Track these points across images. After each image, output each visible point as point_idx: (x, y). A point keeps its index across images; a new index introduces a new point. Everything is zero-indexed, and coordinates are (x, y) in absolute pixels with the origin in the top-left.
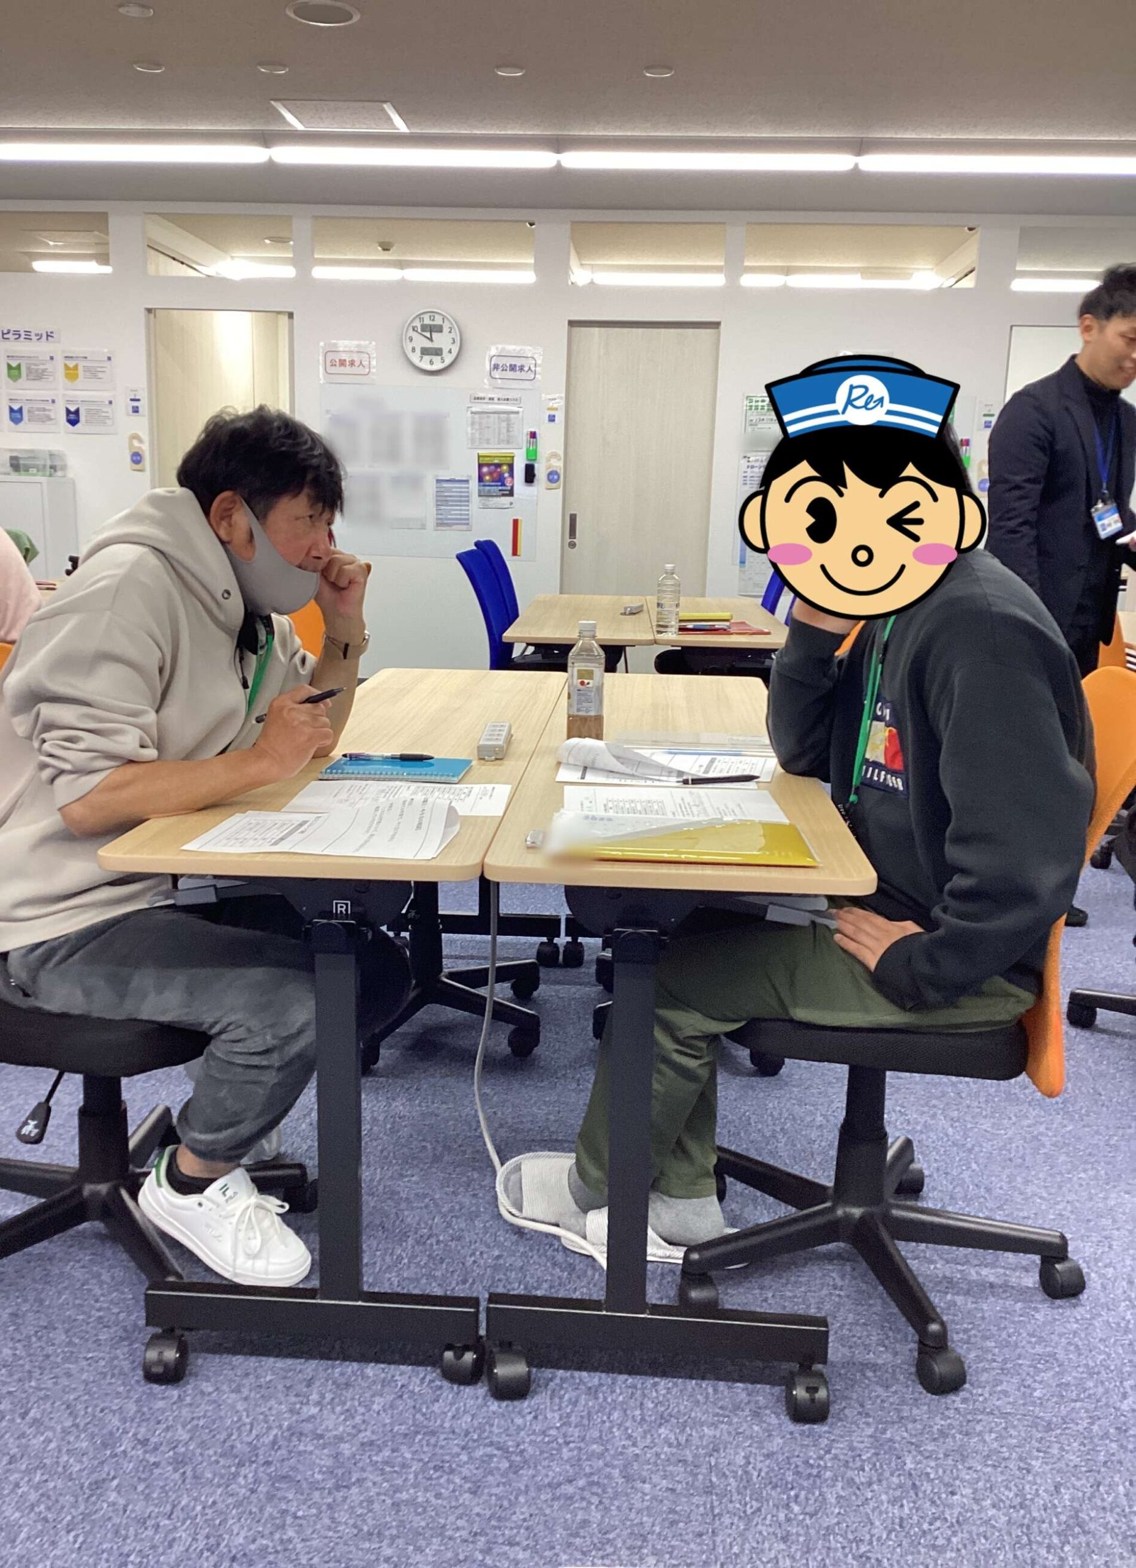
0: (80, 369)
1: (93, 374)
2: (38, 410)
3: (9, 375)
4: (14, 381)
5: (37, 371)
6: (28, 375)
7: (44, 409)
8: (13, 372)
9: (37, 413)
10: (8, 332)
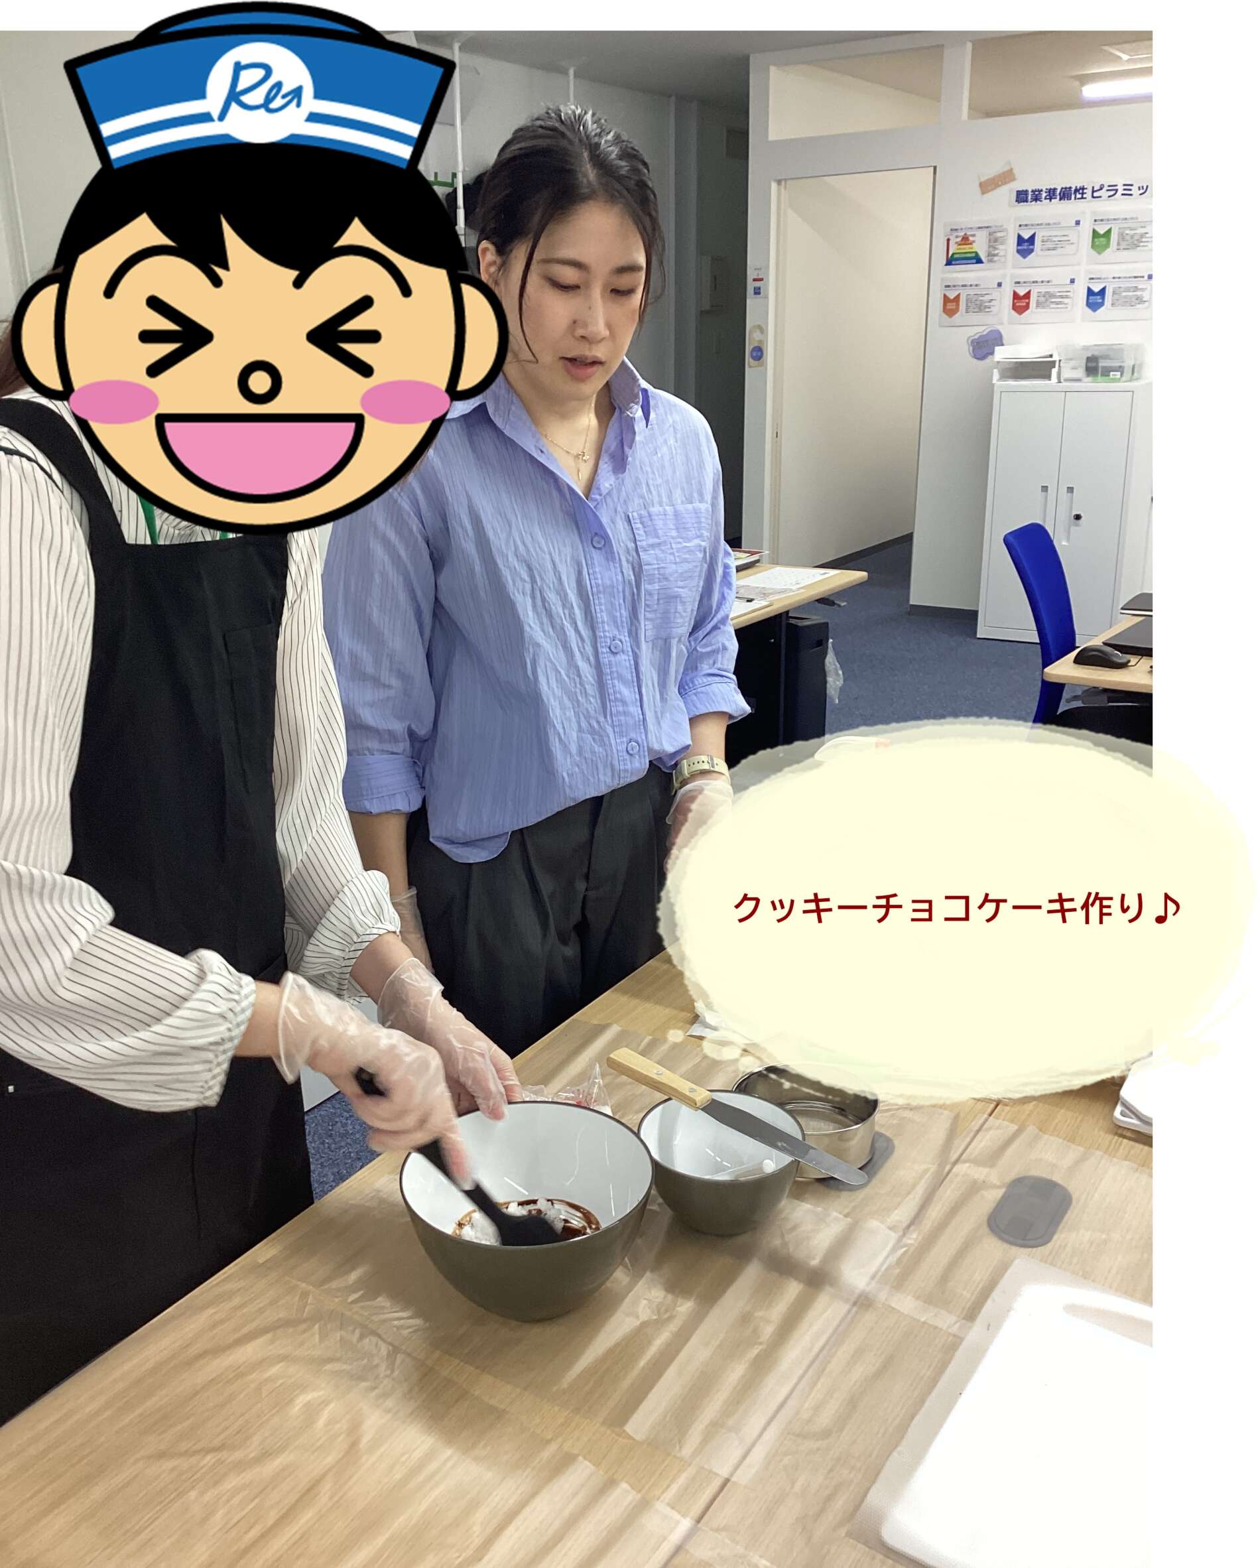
2: (1128, 290)
3: (1093, 246)
4: (1099, 253)
5: (1132, 237)
6: (1118, 244)
7: (1136, 289)
8: (1100, 240)
9: (1124, 294)
10: (1101, 189)
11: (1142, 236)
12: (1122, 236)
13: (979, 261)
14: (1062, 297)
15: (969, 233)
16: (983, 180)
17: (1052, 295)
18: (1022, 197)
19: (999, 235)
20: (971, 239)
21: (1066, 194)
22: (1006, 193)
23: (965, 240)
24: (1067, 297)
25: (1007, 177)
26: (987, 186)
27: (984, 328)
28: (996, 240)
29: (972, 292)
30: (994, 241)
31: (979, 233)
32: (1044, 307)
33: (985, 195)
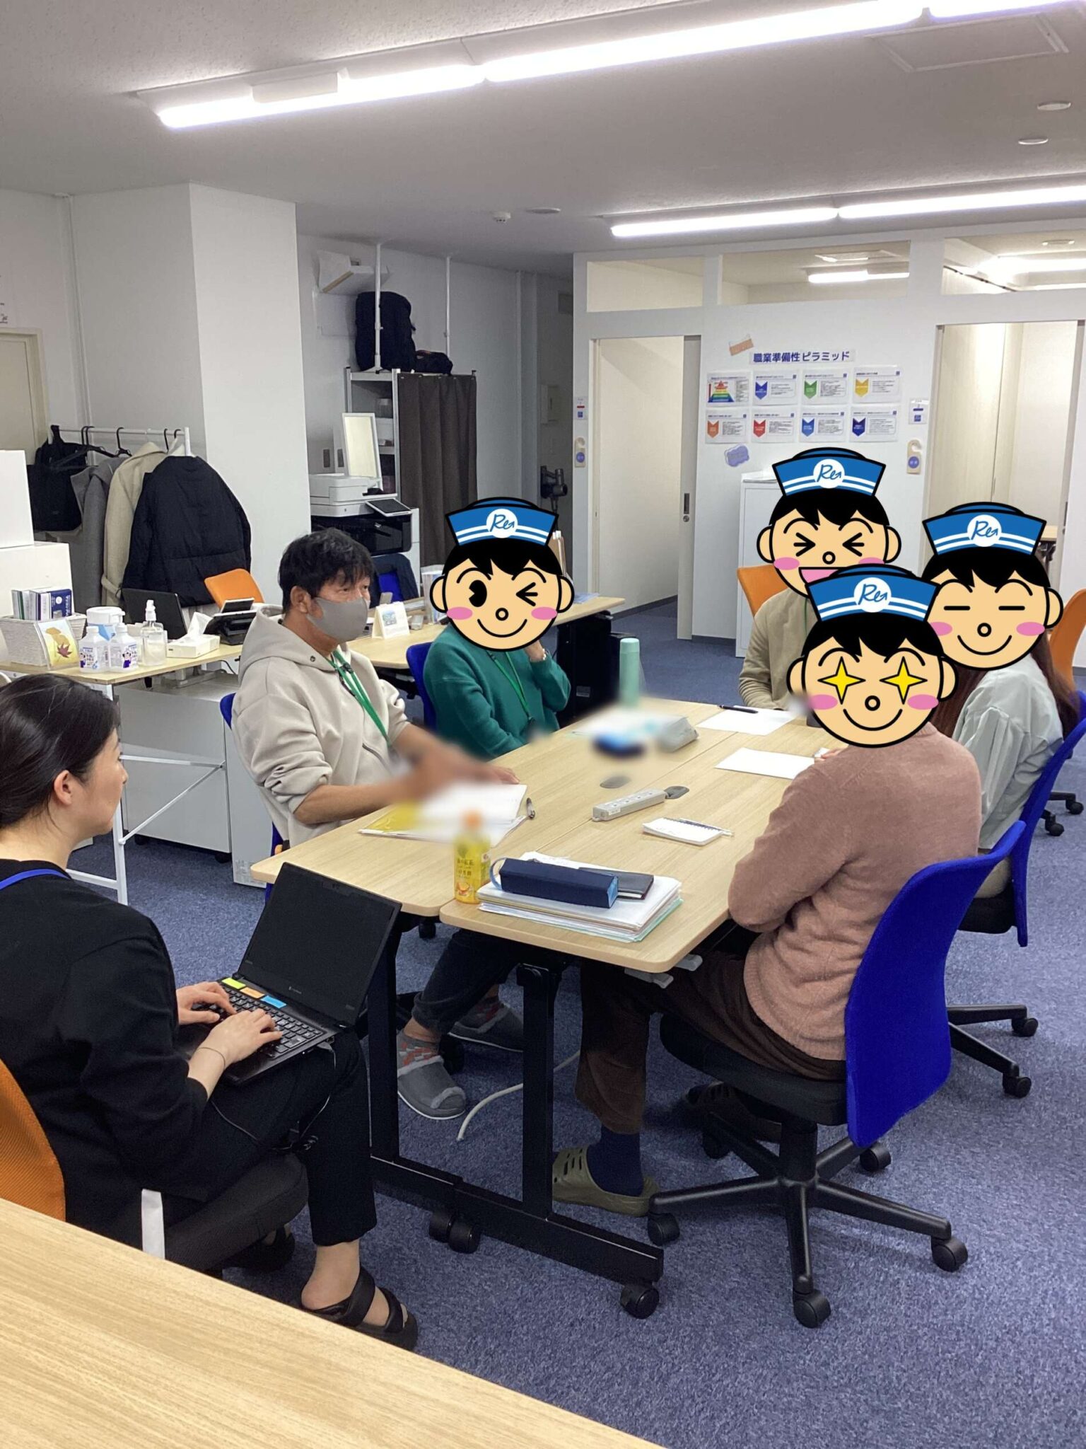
0: (870, 383)
1: (881, 387)
2: (828, 422)
3: (806, 393)
4: (810, 398)
5: (830, 387)
6: (821, 392)
7: (833, 422)
8: (810, 389)
9: (826, 425)
10: (809, 355)
11: (836, 387)
12: (823, 387)
13: (730, 400)
14: (786, 425)
15: (723, 381)
16: (732, 345)
17: (780, 425)
18: (758, 358)
19: (743, 383)
20: (725, 385)
21: (786, 358)
22: (747, 355)
23: (721, 386)
24: (789, 426)
25: (747, 344)
26: (735, 350)
27: (734, 445)
28: (741, 387)
29: (727, 420)
30: (740, 387)
31: (729, 381)
32: (774, 432)
33: (735, 356)
